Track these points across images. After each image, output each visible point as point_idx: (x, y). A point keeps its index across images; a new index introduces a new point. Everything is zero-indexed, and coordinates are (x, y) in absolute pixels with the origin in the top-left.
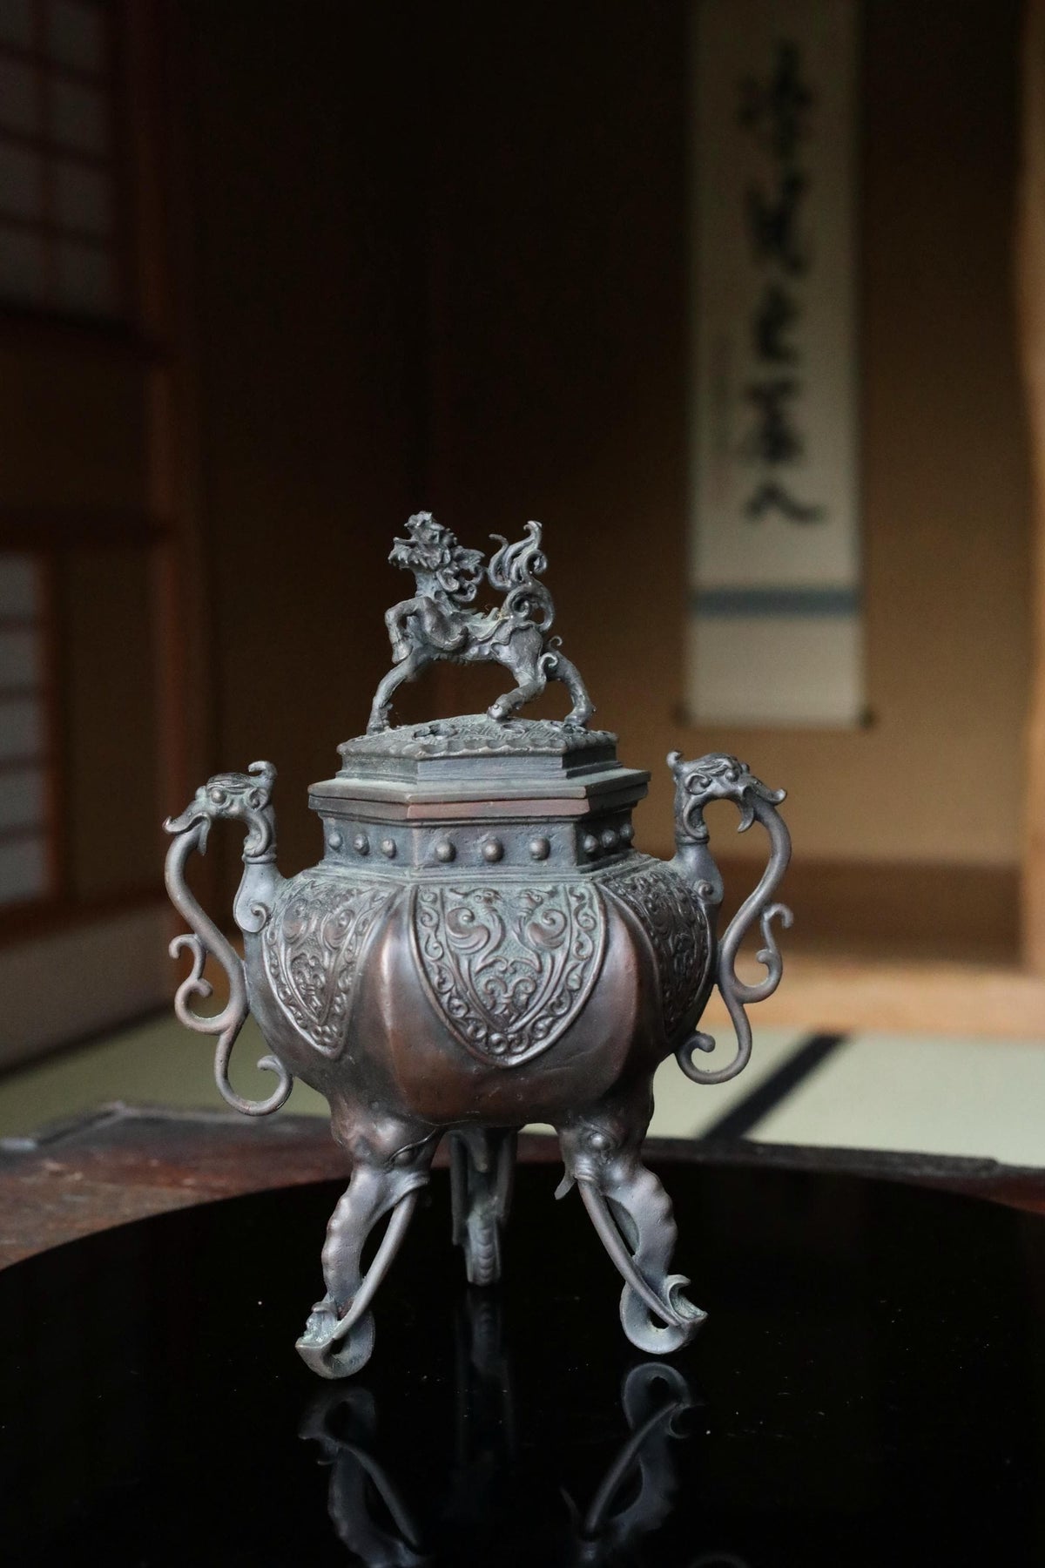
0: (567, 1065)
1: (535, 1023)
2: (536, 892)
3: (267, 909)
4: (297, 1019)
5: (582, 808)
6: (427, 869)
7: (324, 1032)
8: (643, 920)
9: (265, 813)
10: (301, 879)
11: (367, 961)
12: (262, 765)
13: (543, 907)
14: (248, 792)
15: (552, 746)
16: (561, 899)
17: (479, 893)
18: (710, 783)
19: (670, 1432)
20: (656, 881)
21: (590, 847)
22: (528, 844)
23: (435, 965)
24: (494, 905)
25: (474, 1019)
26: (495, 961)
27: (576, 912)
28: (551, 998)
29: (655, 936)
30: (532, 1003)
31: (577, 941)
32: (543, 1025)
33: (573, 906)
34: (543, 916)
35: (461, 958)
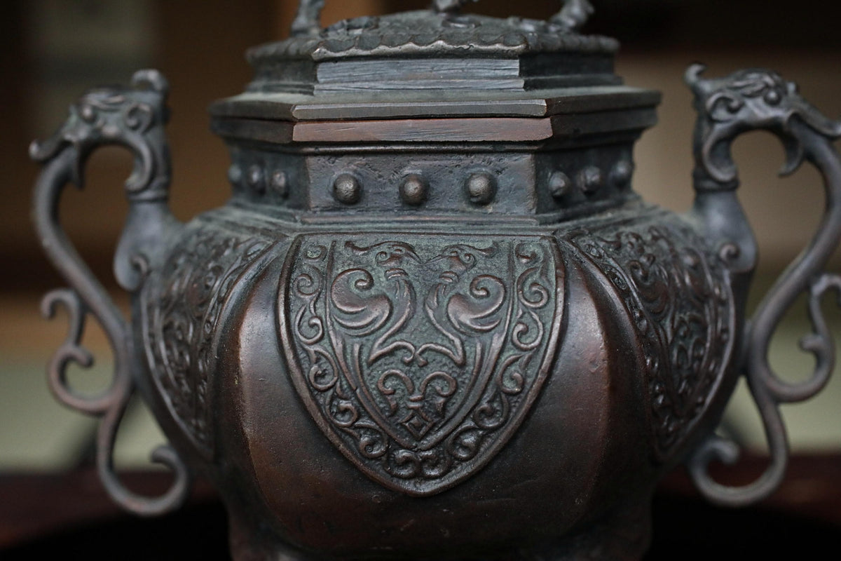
0: (508, 495)
1: (457, 437)
2: (468, 251)
3: (147, 260)
4: (174, 404)
5: (542, 130)
6: (325, 213)
8: (624, 294)
9: (150, 136)
10: (196, 224)
11: (222, 339)
12: (152, 75)
13: (473, 272)
14: (126, 108)
15: (505, 44)
16: (501, 261)
17: (384, 248)
18: (742, 106)
20: (655, 238)
21: (559, 188)
22: (466, 182)
23: (312, 349)
24: (405, 266)
25: (367, 428)
26: (397, 348)
27: (522, 281)
28: (478, 403)
29: (642, 317)
30: (452, 409)
31: (519, 323)
32: (469, 440)
33: (519, 271)
34: (473, 286)
35: (349, 341)
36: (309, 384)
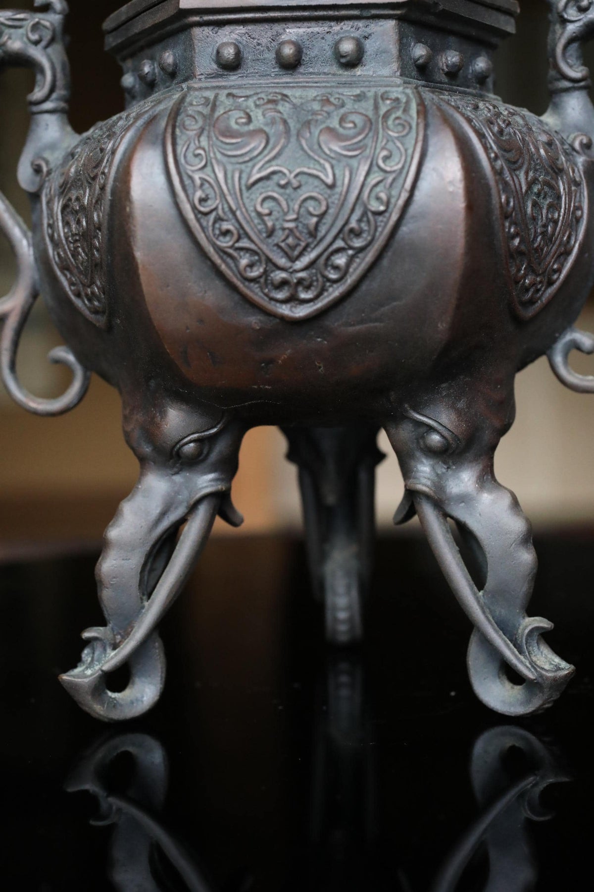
0: (376, 320)
1: (328, 259)
3: (47, 162)
4: (71, 284)
6: (209, 80)
7: (93, 293)
9: (50, 50)
13: (342, 111)
19: (526, 813)
21: (421, 56)
22: (337, 44)
23: (197, 177)
24: (280, 108)
25: (247, 250)
26: (274, 173)
27: (386, 116)
28: (347, 222)
29: (496, 157)
30: (323, 230)
31: (383, 148)
32: (341, 260)
33: (383, 110)
34: (342, 120)
35: (229, 168)
36: (194, 208)
